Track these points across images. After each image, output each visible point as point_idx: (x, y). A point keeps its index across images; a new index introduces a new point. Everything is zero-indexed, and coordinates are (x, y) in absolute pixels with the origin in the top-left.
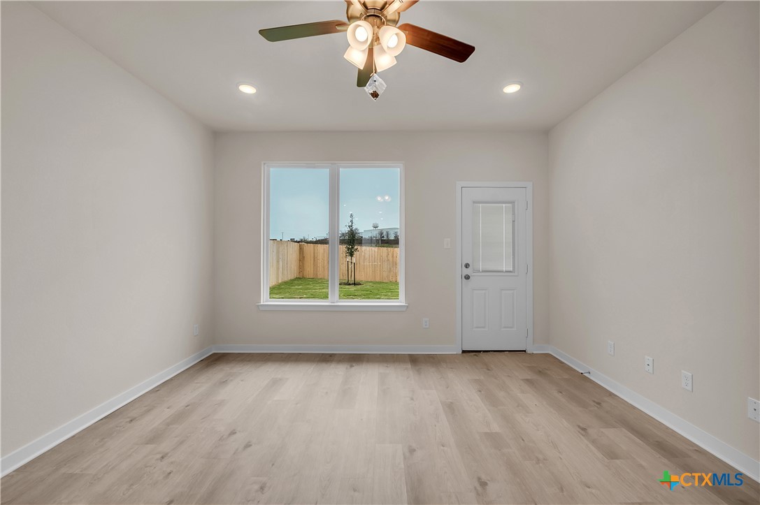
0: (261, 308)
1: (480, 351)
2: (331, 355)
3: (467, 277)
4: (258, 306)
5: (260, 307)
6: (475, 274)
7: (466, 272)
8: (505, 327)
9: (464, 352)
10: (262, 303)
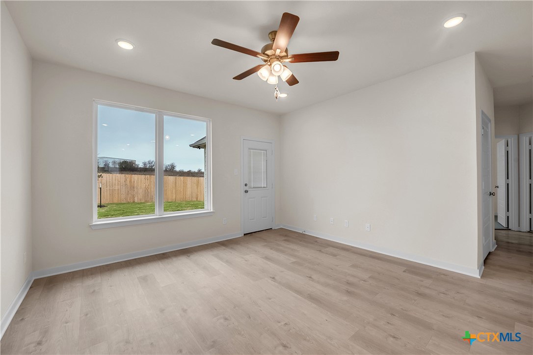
0: (94, 228)
1: (252, 233)
2: (163, 254)
3: (246, 192)
4: (90, 226)
5: (92, 227)
6: (249, 189)
7: (246, 188)
8: (263, 218)
9: (245, 234)
10: (94, 224)
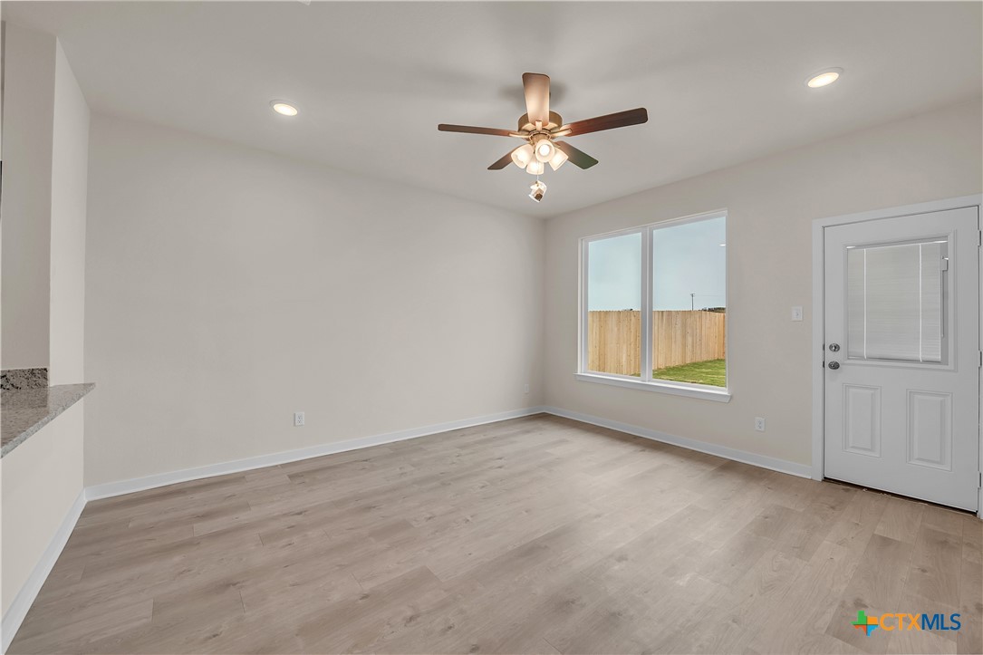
0: (579, 378)
3: (835, 366)
4: (575, 375)
5: (577, 377)
6: (849, 362)
7: (832, 357)
8: (919, 459)
9: (826, 479)
10: (579, 373)
